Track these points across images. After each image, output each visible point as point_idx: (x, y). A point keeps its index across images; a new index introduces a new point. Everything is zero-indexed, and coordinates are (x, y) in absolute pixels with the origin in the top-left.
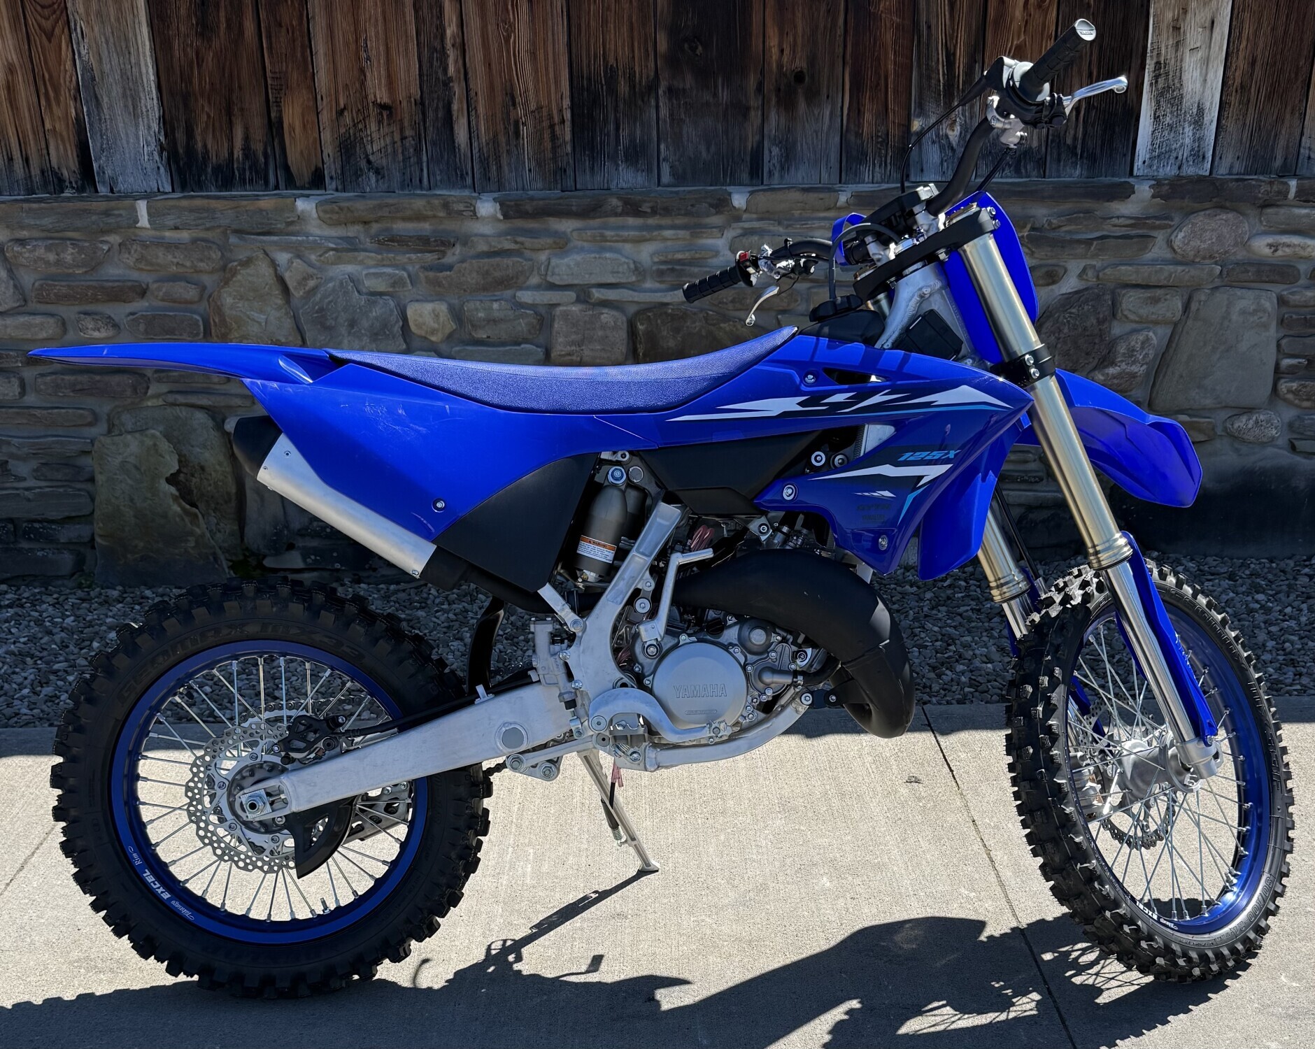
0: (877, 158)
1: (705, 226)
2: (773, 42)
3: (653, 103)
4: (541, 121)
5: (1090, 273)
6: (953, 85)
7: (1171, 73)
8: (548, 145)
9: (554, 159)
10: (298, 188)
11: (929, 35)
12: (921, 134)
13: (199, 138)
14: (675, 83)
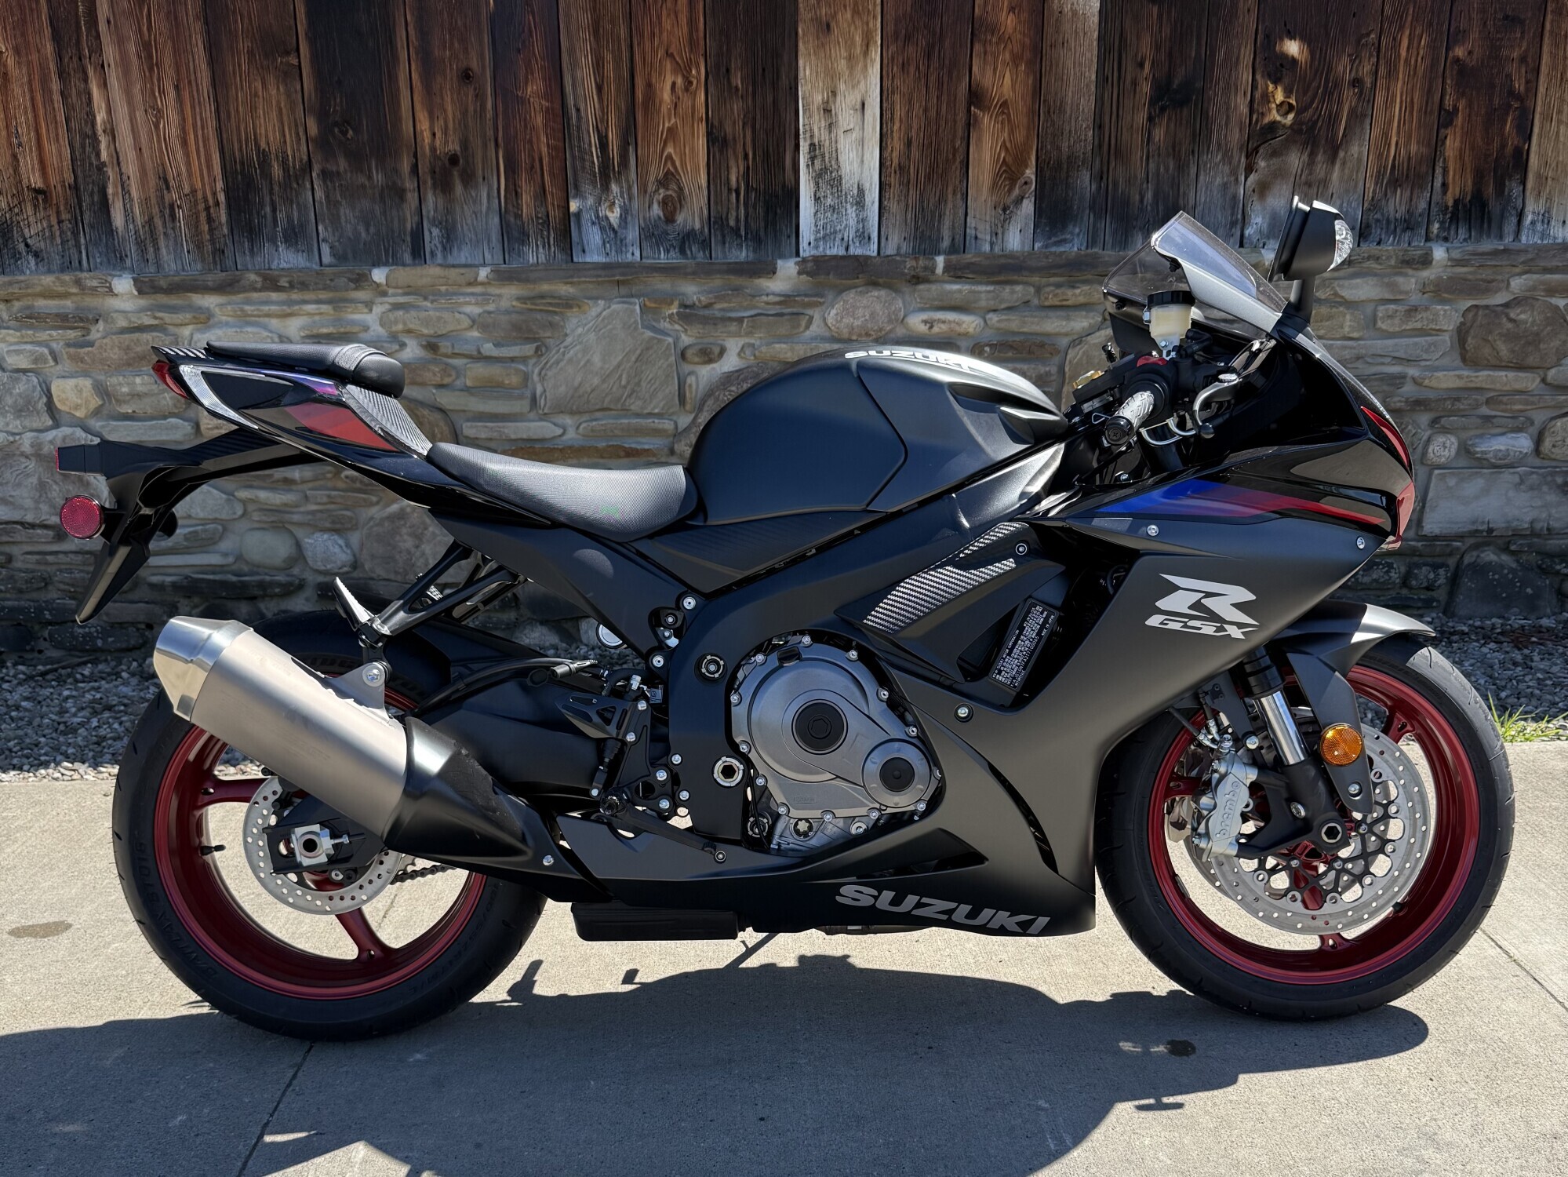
0: (540, 239)
1: (352, 301)
2: (424, 125)
3: (308, 185)
4: (196, 204)
5: (748, 352)
6: (608, 167)
7: (827, 155)
8: (206, 228)
9: (213, 241)
11: (579, 118)
12: (578, 215)
14: (328, 166)
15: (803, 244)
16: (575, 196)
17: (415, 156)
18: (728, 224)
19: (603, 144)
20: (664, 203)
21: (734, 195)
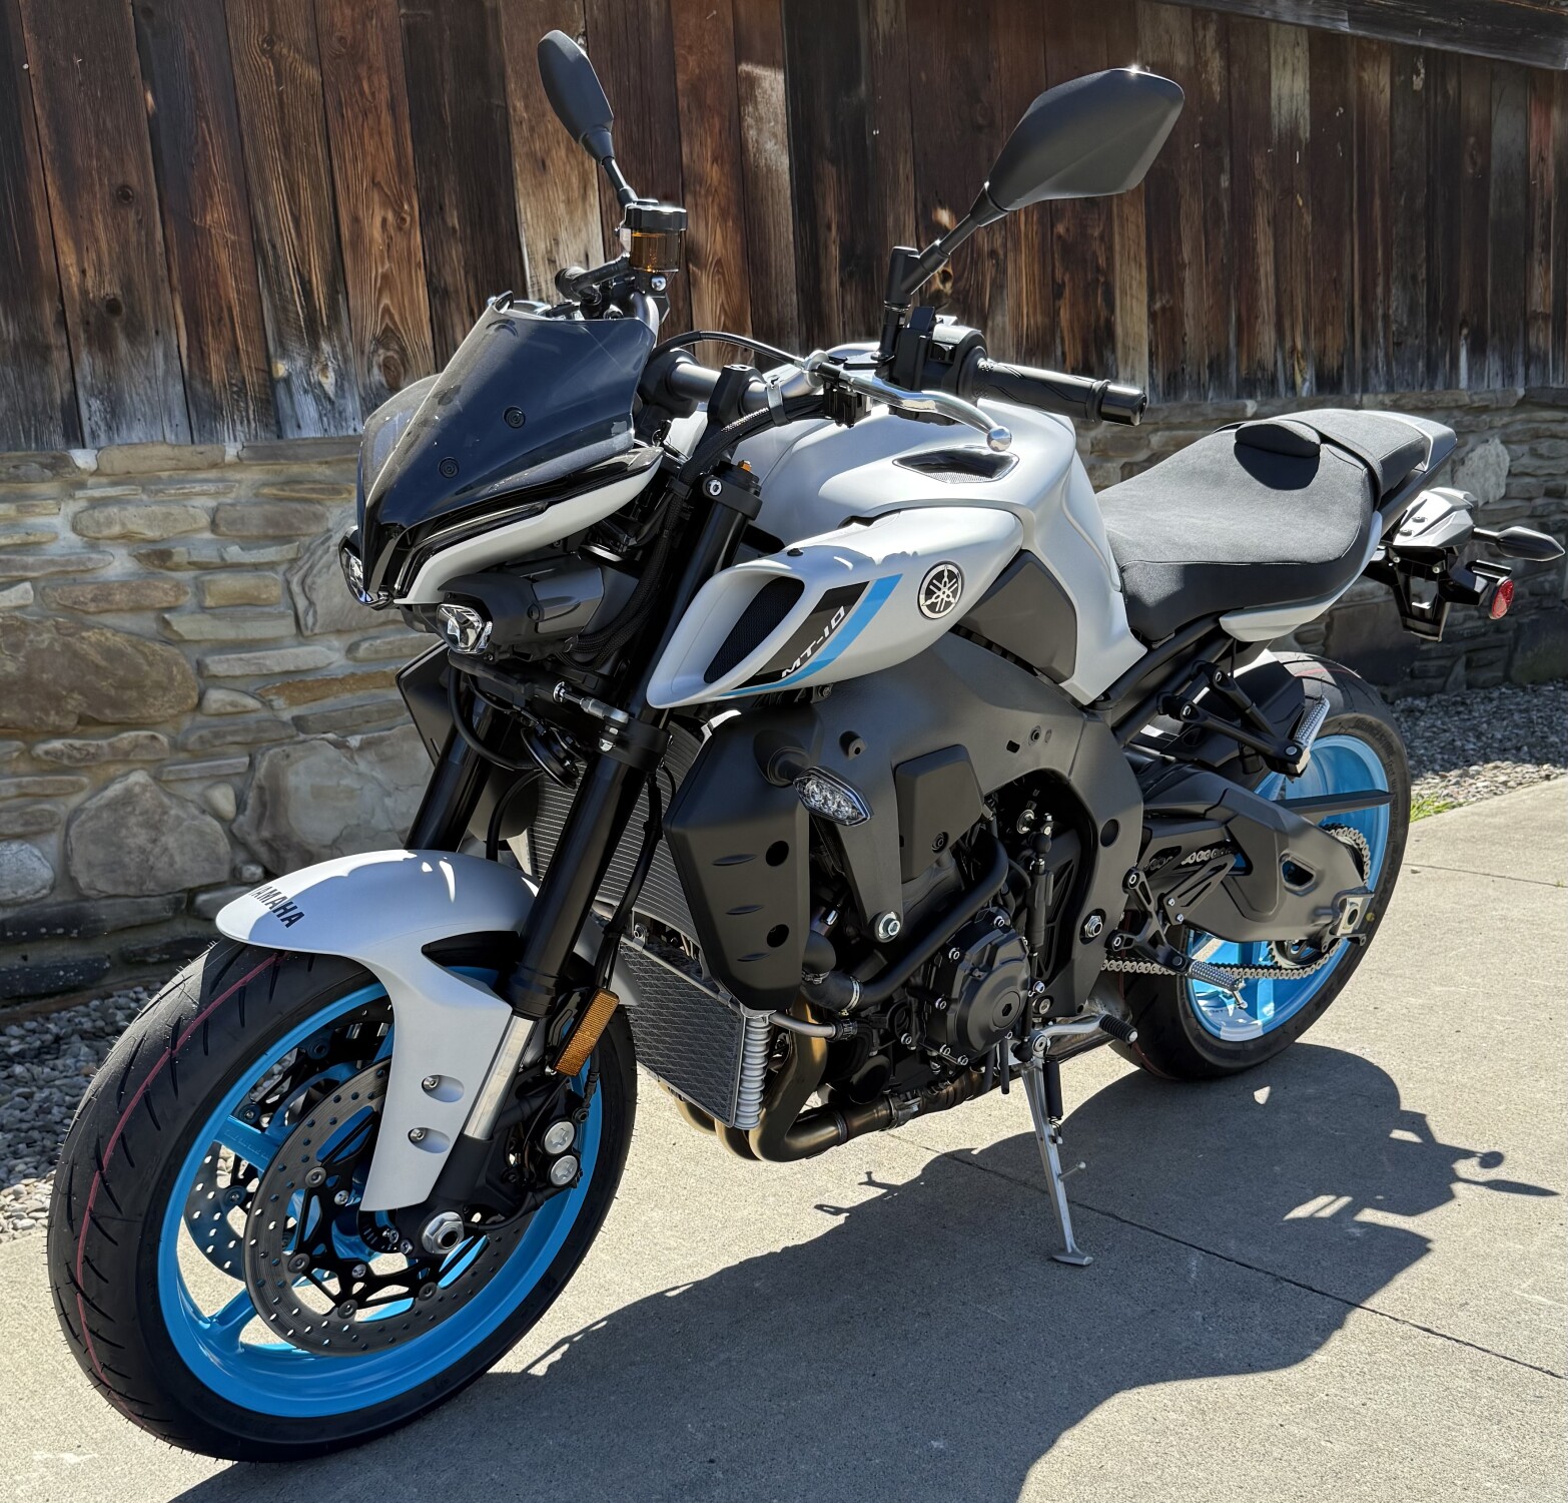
0: (236, 412)
1: (33, 497)
2: (69, 259)
6: (316, 321)
11: (276, 257)
12: (287, 380)
16: (280, 357)
17: (61, 302)
19: (308, 293)
20: (386, 366)
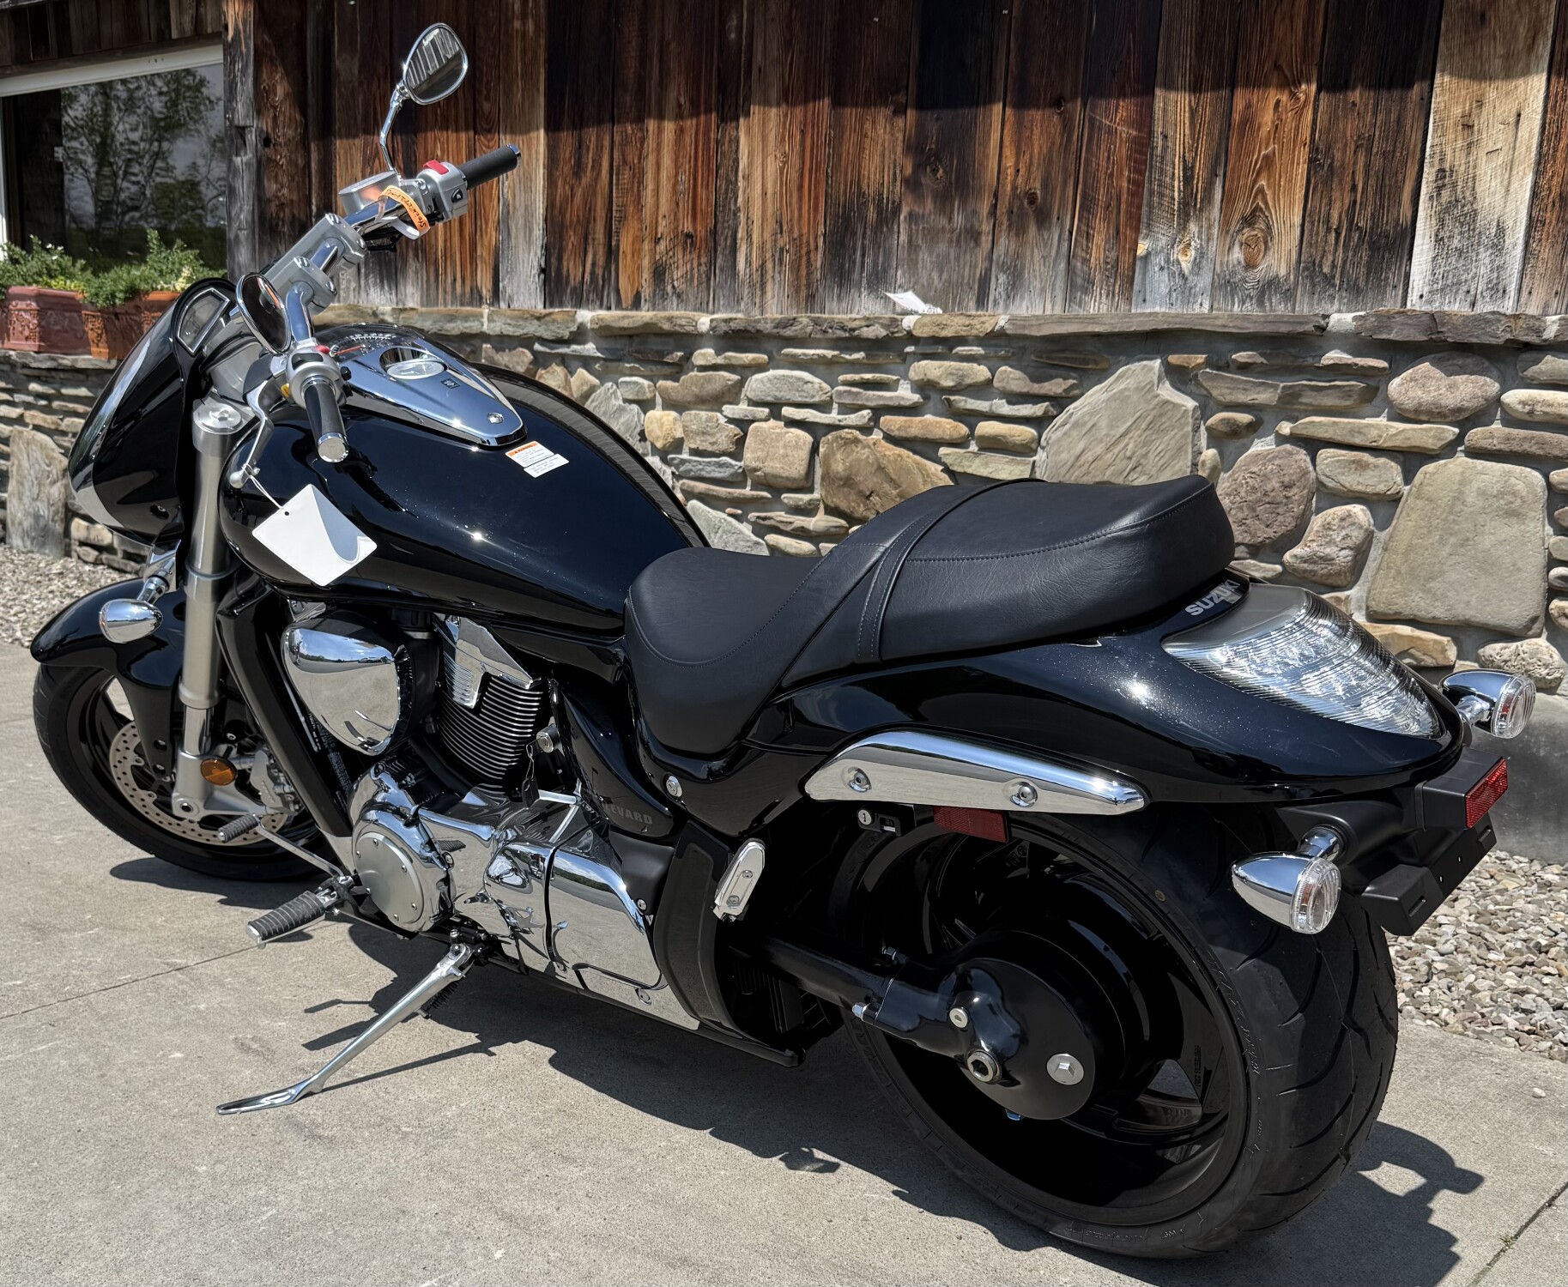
0: (1105, 287)
2: (1009, 162)
3: (895, 228)
4: (801, 248)
6: (1189, 203)
7: (1460, 183)
8: (804, 272)
9: (808, 285)
10: (622, 309)
12: (1146, 258)
13: (565, 264)
14: (916, 209)
15: (1413, 298)
16: (1144, 238)
17: (996, 196)
18: (1321, 271)
19: (1188, 179)
20: (1246, 244)
21: (1333, 234)
